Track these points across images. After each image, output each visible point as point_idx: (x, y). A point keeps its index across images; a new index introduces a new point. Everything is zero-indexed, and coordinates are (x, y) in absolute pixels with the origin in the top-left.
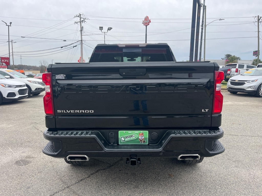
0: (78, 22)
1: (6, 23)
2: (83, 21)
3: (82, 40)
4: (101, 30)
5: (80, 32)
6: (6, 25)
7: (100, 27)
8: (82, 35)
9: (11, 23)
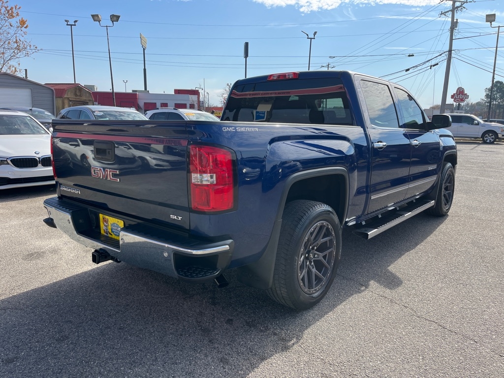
0: (448, 12)
1: (307, 35)
2: (458, 7)
3: (450, 51)
4: (491, 23)
5: (449, 34)
6: (308, 38)
7: (487, 15)
8: (451, 40)
9: (315, 33)
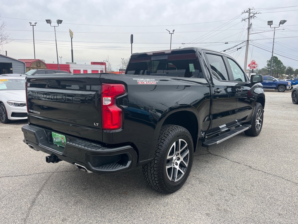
0: (246, 19)
2: (251, 16)
3: (248, 41)
4: (270, 25)
5: (247, 31)
6: (170, 33)
7: (268, 22)
8: (249, 34)
9: (174, 31)
